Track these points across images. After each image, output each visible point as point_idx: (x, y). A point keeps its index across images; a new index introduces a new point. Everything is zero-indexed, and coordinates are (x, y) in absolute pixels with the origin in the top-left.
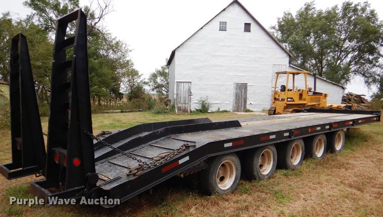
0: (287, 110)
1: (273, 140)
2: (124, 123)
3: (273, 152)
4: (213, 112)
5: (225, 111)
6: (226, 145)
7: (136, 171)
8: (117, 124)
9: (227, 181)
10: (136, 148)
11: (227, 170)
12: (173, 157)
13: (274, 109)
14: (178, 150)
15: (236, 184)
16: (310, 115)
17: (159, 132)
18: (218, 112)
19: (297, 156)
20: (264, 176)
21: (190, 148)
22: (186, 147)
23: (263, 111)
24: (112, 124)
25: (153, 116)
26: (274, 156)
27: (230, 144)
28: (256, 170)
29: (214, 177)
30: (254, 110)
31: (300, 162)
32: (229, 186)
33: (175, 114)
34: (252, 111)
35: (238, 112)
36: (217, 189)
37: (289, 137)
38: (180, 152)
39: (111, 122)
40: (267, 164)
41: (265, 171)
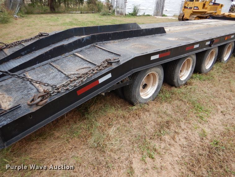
0: (192, 16)
1: (197, 49)
2: (79, 22)
3: (193, 60)
4: (140, 16)
5: (149, 15)
6: (153, 58)
7: (40, 99)
8: (74, 22)
9: (149, 90)
10: (59, 57)
11: (150, 78)
12: (92, 76)
13: (182, 15)
14: (99, 67)
15: (157, 92)
16: (216, 21)
17: (85, 40)
18: (144, 15)
19: (209, 60)
20: (182, 81)
21: (113, 64)
22: (108, 63)
23: (174, 16)
24: (71, 22)
25: (100, 17)
26: (193, 63)
27: (157, 57)
28: (176, 78)
29: (137, 89)
30: (168, 15)
31: (212, 66)
32: (150, 95)
33: (114, 16)
34: (166, 16)
35: (157, 16)
36: (140, 100)
37: (210, 45)
38: (101, 70)
39: (70, 21)
40: (186, 70)
41: (183, 77)
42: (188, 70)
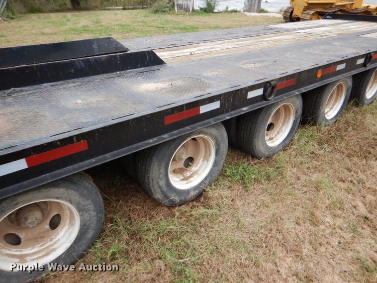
0: (307, 12)
4: (220, 12)
5: (235, 11)
13: (291, 10)
19: (283, 125)
23: (281, 11)
33: (173, 13)
35: (250, 11)
37: (263, 97)
40: (203, 160)
41: (195, 177)
42: (208, 161)
